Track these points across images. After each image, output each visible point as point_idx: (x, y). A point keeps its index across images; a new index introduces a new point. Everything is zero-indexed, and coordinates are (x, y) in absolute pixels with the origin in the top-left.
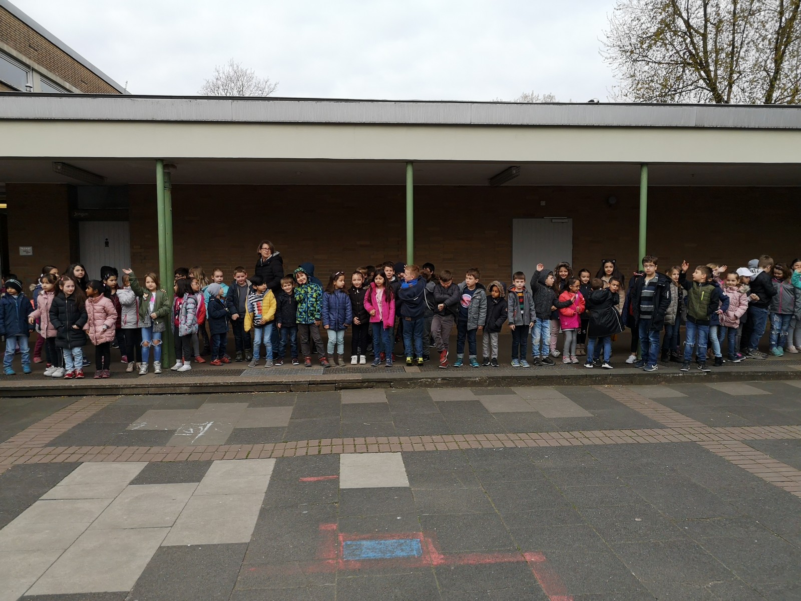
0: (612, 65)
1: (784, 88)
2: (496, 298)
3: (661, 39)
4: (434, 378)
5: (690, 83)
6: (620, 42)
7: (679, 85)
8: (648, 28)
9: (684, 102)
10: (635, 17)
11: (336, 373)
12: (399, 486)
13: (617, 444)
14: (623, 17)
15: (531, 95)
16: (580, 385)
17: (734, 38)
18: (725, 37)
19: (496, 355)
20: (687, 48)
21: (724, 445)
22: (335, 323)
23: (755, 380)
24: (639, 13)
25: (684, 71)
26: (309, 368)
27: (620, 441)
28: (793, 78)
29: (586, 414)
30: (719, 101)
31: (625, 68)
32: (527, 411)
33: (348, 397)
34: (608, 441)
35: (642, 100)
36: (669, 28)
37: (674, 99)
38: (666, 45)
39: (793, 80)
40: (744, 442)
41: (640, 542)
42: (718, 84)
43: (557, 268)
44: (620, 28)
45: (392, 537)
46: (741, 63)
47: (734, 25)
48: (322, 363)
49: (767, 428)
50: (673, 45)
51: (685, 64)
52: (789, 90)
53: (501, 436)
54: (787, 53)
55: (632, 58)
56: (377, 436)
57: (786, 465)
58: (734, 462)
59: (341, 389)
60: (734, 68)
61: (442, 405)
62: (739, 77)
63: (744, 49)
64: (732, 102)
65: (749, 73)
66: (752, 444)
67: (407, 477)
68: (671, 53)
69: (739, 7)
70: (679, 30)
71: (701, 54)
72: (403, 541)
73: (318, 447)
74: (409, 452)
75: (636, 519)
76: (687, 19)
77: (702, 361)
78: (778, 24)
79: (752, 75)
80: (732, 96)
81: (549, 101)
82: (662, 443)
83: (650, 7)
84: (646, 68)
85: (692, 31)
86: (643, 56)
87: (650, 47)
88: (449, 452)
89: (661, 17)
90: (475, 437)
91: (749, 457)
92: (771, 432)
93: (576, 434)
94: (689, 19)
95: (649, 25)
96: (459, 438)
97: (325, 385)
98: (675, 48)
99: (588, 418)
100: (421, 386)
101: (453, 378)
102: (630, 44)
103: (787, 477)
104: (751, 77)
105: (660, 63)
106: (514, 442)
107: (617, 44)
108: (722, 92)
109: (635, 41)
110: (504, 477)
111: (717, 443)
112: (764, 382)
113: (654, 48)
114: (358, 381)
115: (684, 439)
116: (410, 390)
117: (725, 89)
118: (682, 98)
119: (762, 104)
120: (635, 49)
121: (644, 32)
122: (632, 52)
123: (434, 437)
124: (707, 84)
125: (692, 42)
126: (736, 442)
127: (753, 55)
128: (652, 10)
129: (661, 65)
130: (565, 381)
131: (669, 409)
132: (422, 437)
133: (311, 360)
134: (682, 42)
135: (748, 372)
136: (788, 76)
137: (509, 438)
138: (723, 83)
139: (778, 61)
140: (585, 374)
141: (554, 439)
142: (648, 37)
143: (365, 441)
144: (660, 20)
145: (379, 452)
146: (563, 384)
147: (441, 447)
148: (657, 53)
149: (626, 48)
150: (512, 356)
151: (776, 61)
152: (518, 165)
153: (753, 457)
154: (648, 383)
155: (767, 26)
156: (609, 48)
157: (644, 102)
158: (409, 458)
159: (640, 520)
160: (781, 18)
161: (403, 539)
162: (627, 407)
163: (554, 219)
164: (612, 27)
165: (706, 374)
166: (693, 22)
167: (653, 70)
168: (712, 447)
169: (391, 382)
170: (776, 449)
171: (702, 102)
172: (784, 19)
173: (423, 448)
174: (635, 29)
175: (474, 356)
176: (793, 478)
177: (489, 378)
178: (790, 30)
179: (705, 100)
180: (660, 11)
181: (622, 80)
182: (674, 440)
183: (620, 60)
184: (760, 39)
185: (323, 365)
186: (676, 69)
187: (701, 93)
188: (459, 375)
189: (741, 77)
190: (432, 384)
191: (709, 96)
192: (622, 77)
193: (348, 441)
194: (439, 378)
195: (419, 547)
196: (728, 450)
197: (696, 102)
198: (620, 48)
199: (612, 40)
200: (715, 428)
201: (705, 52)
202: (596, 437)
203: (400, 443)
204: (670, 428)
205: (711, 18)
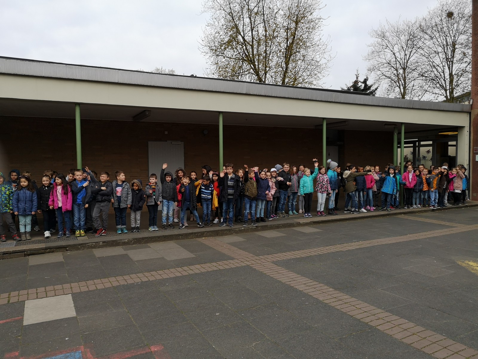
0: (205, 56)
1: (290, 77)
2: (137, 190)
3: (231, 45)
4: (97, 242)
5: (246, 70)
6: (209, 44)
7: (240, 71)
8: (224, 38)
9: (243, 80)
10: (217, 32)
11: (25, 245)
12: (68, 317)
13: (208, 272)
14: (210, 31)
15: (161, 69)
16: (188, 239)
17: (266, 49)
18: (262, 48)
19: (138, 224)
20: (244, 51)
21: (263, 265)
22: (23, 211)
23: (279, 228)
24: (219, 29)
25: (243, 64)
26: (4, 243)
27: (210, 270)
28: (294, 73)
29: (192, 255)
30: (261, 81)
31: (212, 59)
32: (156, 258)
33: (34, 260)
34: (203, 270)
35: (222, 77)
36: (235, 40)
37: (238, 78)
38: (233, 49)
39: (294, 74)
40: (273, 262)
41: (218, 327)
42: (260, 72)
43: (176, 172)
44: (209, 37)
45: (61, 353)
46: (270, 62)
47: (266, 42)
48: (15, 238)
49: (284, 254)
50: (237, 49)
51: (243, 60)
52: (292, 79)
53: (140, 275)
54: (291, 60)
55: (216, 54)
56: (54, 285)
57: (292, 272)
58: (268, 274)
59: (29, 255)
60: (267, 65)
61: (102, 259)
62: (269, 69)
63: (271, 55)
64: (267, 82)
65: (274, 68)
66: (276, 263)
67: (75, 310)
68: (236, 53)
69: (268, 34)
70: (239, 41)
71: (251, 56)
72: (69, 354)
73: (8, 298)
74: (77, 293)
75: (217, 314)
76: (243, 36)
77: (253, 220)
78: (286, 45)
79: (275, 69)
80: (266, 79)
81: (171, 73)
82: (232, 268)
83: (224, 27)
84: (224, 60)
85: (246, 43)
86: (222, 54)
87: (225, 49)
88: (105, 290)
89: (230, 33)
90: (123, 277)
91: (275, 270)
92: (285, 256)
93: (185, 268)
94: (244, 36)
95: (224, 37)
96: (112, 279)
97: (16, 254)
98: (238, 51)
99: (193, 258)
100: (88, 248)
101: (110, 241)
102: (215, 46)
103: (292, 279)
104: (275, 70)
105: (230, 58)
106: (148, 278)
107: (208, 45)
108: (262, 77)
109: (217, 45)
110: (140, 300)
111: (260, 265)
112: (283, 229)
113: (227, 49)
114: (42, 249)
115: (243, 265)
116: (81, 251)
117: (263, 75)
118: (242, 78)
119: (281, 84)
120: (217, 49)
121: (222, 40)
122: (216, 50)
123: (95, 281)
124: (254, 72)
125: (246, 49)
126: (269, 263)
127: (275, 59)
128: (226, 29)
129: (231, 59)
130: (180, 237)
131: (236, 248)
132: (87, 282)
133: (6, 237)
134: (241, 48)
135: (275, 225)
136: (292, 72)
137: (145, 276)
138: (262, 72)
139: (287, 64)
140: (192, 232)
141: (172, 272)
142: (224, 43)
143: (45, 289)
144: (230, 35)
145: (56, 295)
146: (179, 239)
147: (100, 287)
148: (229, 53)
149: (213, 48)
150: (149, 225)
151: (286, 63)
152: (149, 110)
153: (277, 270)
154: (226, 234)
155: (282, 45)
156: (204, 47)
157: (223, 79)
158: (76, 297)
159: (218, 314)
160: (287, 42)
161: (69, 353)
162: (215, 249)
163: (173, 142)
164: (205, 36)
165: (255, 227)
166: (246, 38)
167: (227, 62)
168: (257, 267)
169: (67, 247)
170: (287, 265)
171: (252, 81)
172: (288, 43)
173: (87, 289)
174: (217, 38)
175: (125, 226)
176: (295, 279)
177: (134, 239)
178: (291, 48)
179: (254, 80)
180: (230, 30)
181: (211, 66)
182: (238, 265)
183: (210, 54)
184: (278, 51)
185: (15, 240)
186: (239, 62)
187: (252, 76)
188: (114, 239)
189: (270, 70)
190: (96, 246)
191: (255, 78)
192: (211, 64)
193: (32, 291)
194: (100, 242)
195: (80, 356)
196: (265, 268)
197: (249, 81)
198: (210, 47)
199: (205, 43)
200: (259, 257)
201: (253, 55)
202: (197, 269)
203: (71, 288)
204: (237, 259)
205: (255, 37)
